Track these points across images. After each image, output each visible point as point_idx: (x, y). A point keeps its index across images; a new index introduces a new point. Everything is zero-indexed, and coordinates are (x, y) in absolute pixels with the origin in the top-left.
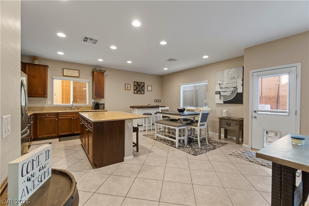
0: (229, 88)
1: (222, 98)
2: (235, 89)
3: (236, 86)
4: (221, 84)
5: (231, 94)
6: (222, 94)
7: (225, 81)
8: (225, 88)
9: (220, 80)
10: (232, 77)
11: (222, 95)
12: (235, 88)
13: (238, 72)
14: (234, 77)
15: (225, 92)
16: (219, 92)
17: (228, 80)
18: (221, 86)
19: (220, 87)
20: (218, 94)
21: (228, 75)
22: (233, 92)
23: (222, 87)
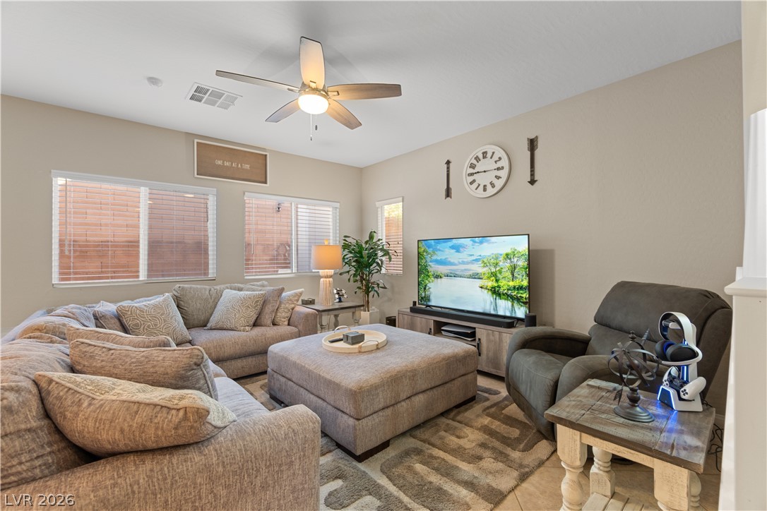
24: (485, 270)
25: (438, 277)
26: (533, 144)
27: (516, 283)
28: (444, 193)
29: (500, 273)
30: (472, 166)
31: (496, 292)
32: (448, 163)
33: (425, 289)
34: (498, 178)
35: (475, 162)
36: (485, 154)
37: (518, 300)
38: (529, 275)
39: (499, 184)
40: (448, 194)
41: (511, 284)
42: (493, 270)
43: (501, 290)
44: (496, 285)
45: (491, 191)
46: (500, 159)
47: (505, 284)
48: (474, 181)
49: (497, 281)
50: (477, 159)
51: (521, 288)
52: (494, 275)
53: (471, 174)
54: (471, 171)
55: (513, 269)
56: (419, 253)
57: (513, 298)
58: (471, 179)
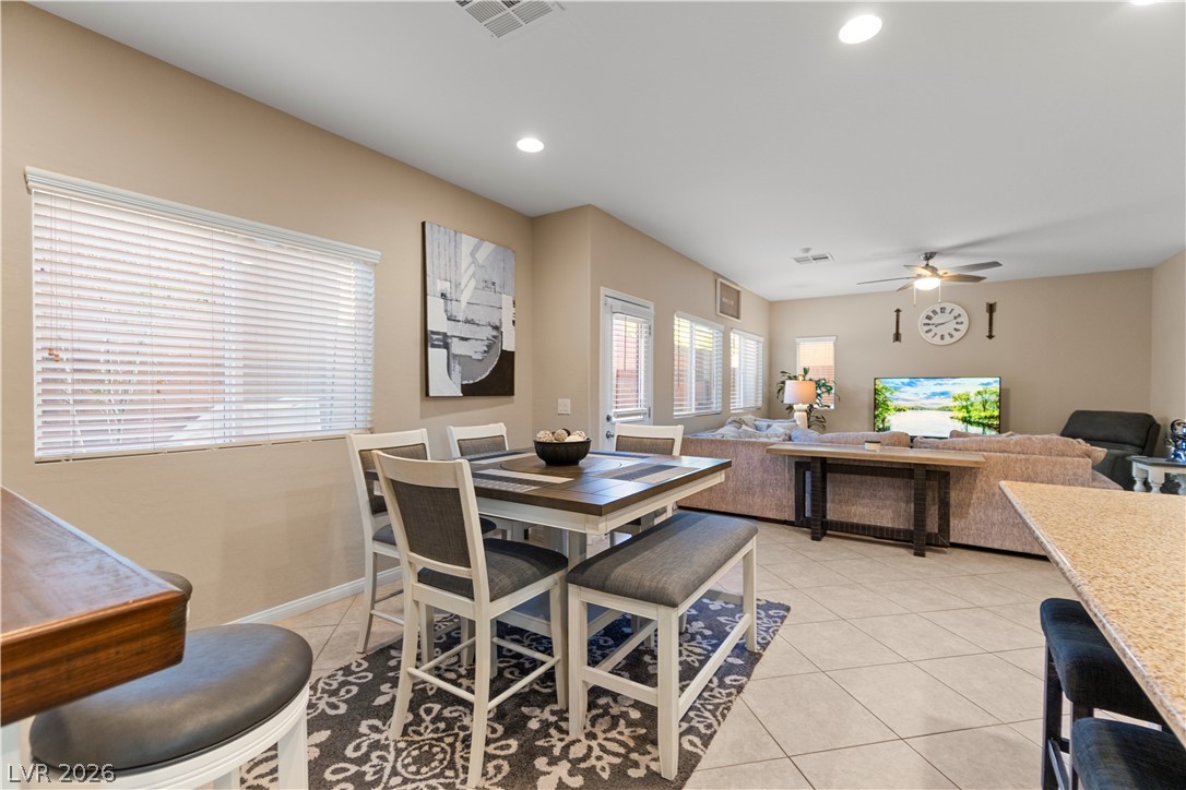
0: (478, 325)
1: (458, 368)
2: (495, 333)
3: (498, 324)
4: (448, 295)
5: (485, 352)
6: (458, 348)
7: (463, 286)
8: (467, 321)
9: (443, 276)
10: (487, 278)
11: (455, 356)
12: (496, 328)
13: (502, 265)
14: (494, 284)
15: (466, 339)
16: (445, 335)
17: (476, 288)
18: (449, 309)
19: (446, 311)
20: (438, 346)
21: (473, 262)
22: (489, 346)
23: (454, 314)
24: (956, 404)
25: (899, 410)
26: (991, 308)
27: (988, 414)
28: (892, 338)
29: (972, 405)
30: (929, 318)
31: (966, 420)
32: (898, 311)
33: (883, 421)
34: (956, 330)
35: (932, 314)
36: (943, 310)
37: (990, 426)
38: (999, 407)
39: (957, 335)
40: (897, 337)
41: (983, 414)
42: (965, 404)
43: (972, 420)
44: (967, 415)
45: (948, 340)
46: (959, 315)
47: (975, 415)
48: (930, 330)
49: (968, 412)
50: (934, 312)
51: (992, 417)
52: (966, 407)
53: (929, 324)
54: (928, 321)
55: (985, 403)
56: (875, 390)
57: (984, 425)
58: (927, 328)
